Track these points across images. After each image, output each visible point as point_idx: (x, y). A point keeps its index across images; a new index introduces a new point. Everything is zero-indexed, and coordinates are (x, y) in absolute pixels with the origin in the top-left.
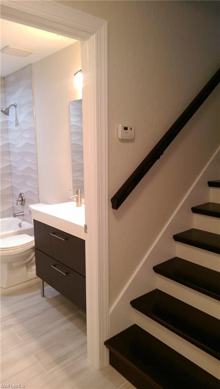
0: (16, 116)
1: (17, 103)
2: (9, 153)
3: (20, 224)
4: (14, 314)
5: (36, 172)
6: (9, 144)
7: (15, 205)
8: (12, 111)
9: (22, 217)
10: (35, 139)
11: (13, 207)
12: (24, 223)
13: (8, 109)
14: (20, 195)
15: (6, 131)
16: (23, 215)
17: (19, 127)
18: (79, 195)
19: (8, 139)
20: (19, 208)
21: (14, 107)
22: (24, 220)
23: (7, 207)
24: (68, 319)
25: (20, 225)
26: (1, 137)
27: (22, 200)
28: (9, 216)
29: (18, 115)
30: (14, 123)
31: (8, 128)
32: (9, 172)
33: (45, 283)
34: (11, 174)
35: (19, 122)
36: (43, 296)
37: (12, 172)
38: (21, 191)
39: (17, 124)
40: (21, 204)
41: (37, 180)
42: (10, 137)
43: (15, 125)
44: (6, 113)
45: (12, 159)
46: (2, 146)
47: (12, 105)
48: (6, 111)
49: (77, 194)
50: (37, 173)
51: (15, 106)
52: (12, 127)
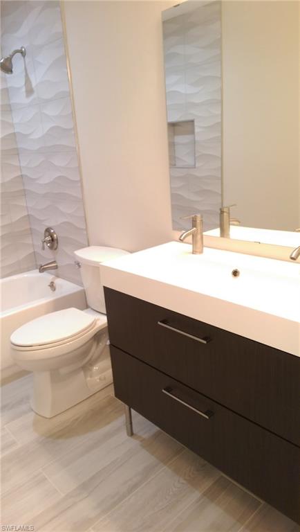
0: (27, 75)
1: (25, 46)
2: (16, 153)
3: (52, 283)
4: (86, 487)
5: (79, 185)
6: (14, 134)
7: (39, 250)
8: (18, 64)
9: (53, 271)
10: (73, 115)
11: (34, 252)
12: (58, 282)
13: (9, 60)
14: (48, 230)
15: (8, 109)
16: (56, 267)
17: (34, 96)
18: (199, 228)
19: (12, 125)
20: (47, 255)
21: (19, 54)
22: (57, 276)
23: (23, 254)
24: (205, 494)
25: (52, 286)
26: (2, 121)
27: (53, 240)
28: (28, 270)
29: (28, 72)
30: (24, 90)
31: (12, 102)
32: (20, 189)
33: (132, 410)
34: (24, 193)
35: (34, 85)
36: (132, 434)
37: (27, 188)
38: (48, 224)
39: (30, 91)
40: (51, 248)
41: (81, 201)
42: (16, 120)
43: (25, 94)
44: (7, 68)
45: (23, 164)
46: (3, 139)
47: (16, 52)
48: (8, 64)
49: (194, 225)
50: (82, 186)
51: (23, 53)
52: (21, 99)
